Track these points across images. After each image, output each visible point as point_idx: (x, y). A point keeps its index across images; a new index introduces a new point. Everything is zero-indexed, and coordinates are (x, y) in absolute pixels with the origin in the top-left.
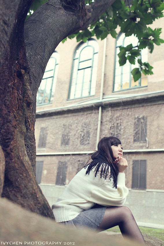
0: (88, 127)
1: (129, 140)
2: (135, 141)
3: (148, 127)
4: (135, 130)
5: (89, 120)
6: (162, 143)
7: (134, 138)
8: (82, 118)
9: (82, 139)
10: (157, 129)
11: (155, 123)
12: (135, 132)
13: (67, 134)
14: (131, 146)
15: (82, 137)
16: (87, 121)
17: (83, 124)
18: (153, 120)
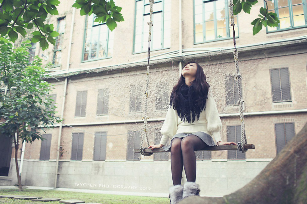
0: (164, 87)
1: (220, 103)
2: (227, 103)
3: (243, 86)
4: (227, 91)
5: (166, 78)
6: (261, 105)
7: (227, 100)
8: (156, 77)
9: (159, 103)
10: (254, 89)
11: (252, 81)
12: (227, 92)
13: (137, 96)
14: (223, 109)
15: (158, 100)
16: (164, 79)
17: (159, 84)
18: (249, 78)
